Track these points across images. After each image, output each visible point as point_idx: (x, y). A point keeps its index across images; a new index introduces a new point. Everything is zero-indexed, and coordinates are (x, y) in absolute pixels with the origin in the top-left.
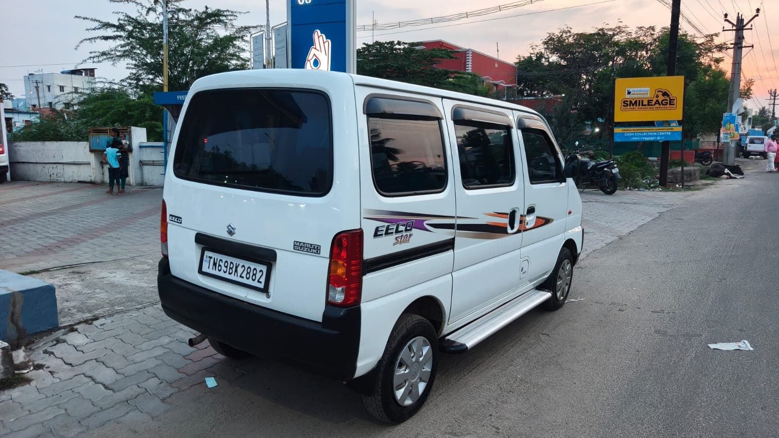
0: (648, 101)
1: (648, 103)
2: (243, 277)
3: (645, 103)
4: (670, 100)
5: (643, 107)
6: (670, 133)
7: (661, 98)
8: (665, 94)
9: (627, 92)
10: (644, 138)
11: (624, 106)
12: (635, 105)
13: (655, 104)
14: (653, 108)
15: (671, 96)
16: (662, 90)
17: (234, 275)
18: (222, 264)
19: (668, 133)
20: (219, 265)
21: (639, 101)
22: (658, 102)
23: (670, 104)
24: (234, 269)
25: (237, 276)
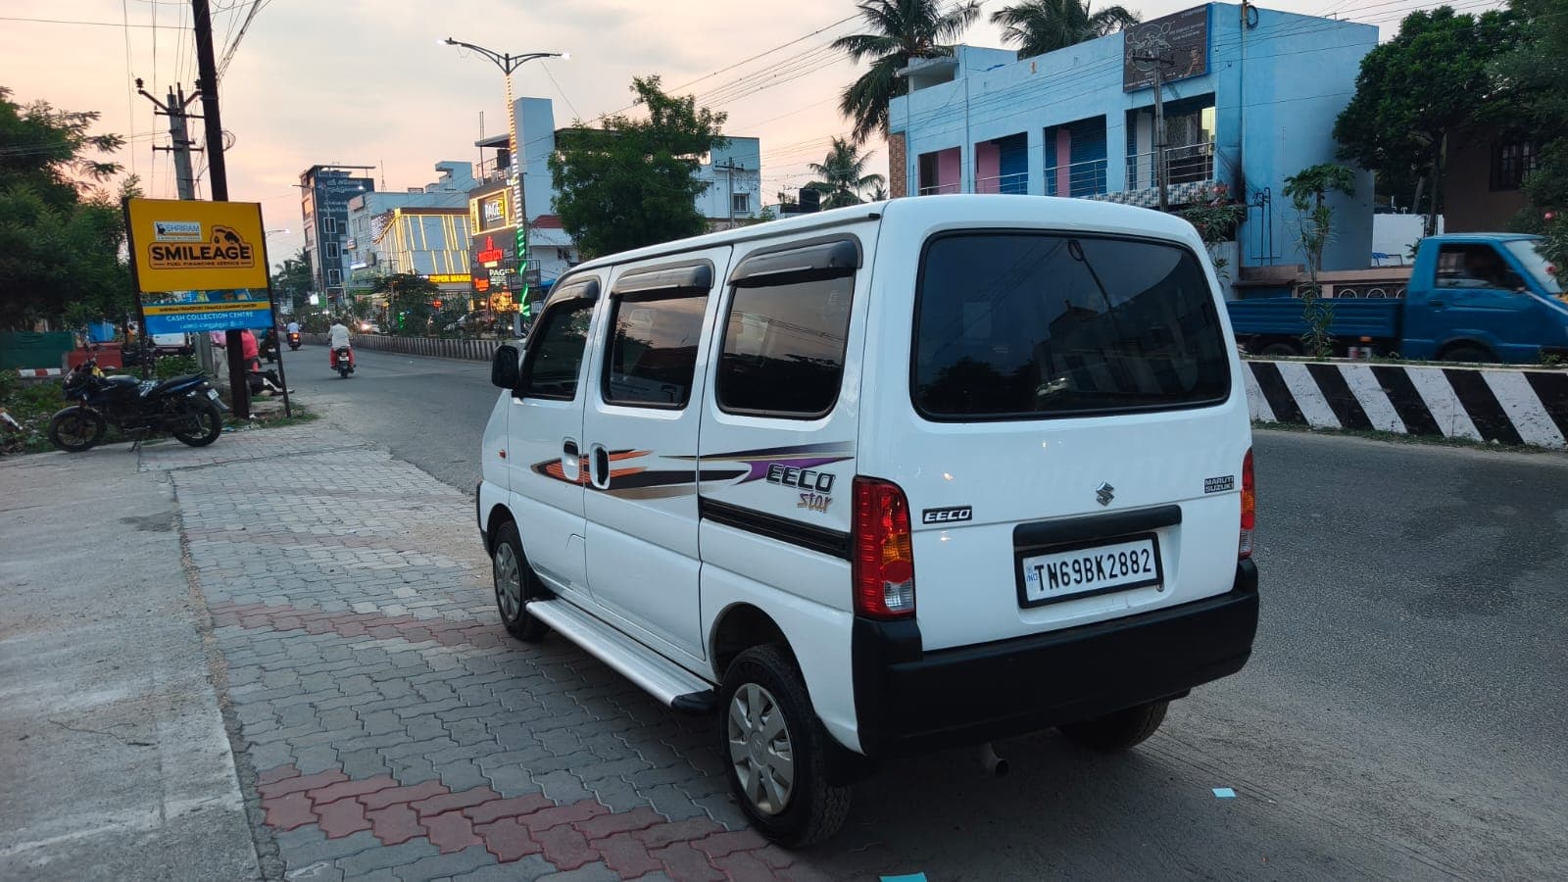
0: (202, 249)
1: (203, 253)
2: (1116, 576)
3: (197, 252)
4: (242, 248)
5: (193, 261)
6: (251, 313)
7: (224, 245)
8: (230, 236)
9: (157, 230)
10: (206, 325)
11: (155, 258)
12: (177, 259)
13: (216, 255)
14: (213, 264)
15: (241, 242)
16: (224, 229)
17: (1099, 579)
18: (1069, 570)
19: (247, 314)
20: (1063, 574)
21: (185, 249)
22: (221, 252)
23: (243, 257)
24: (1094, 569)
25: (1105, 578)
